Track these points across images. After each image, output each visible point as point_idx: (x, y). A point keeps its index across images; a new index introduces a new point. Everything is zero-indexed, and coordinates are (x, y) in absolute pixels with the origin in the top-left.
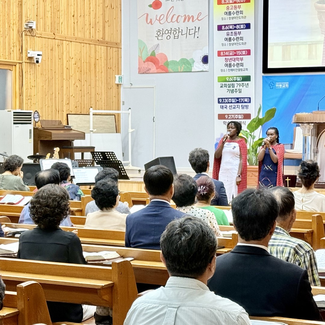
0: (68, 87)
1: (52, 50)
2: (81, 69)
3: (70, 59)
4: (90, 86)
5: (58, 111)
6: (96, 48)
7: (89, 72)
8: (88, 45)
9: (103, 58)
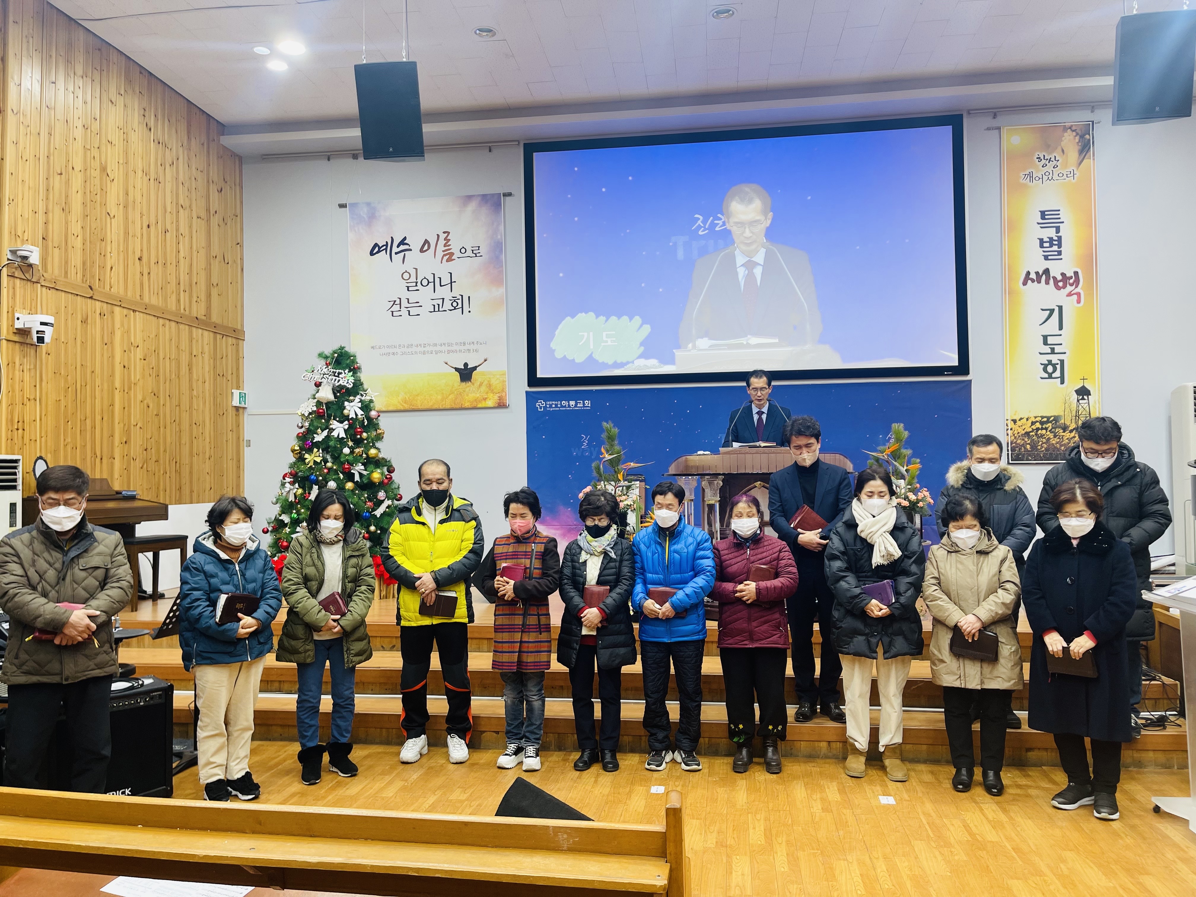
0: (126, 406)
1: (84, 321)
2: (158, 371)
3: (132, 348)
4: (178, 407)
5: (99, 457)
6: (191, 333)
7: (177, 380)
8: (173, 324)
9: (207, 354)
